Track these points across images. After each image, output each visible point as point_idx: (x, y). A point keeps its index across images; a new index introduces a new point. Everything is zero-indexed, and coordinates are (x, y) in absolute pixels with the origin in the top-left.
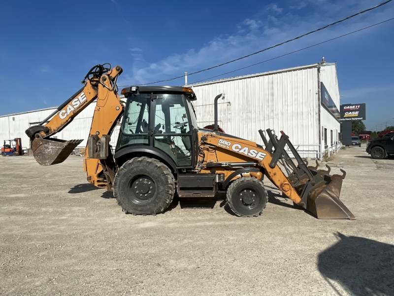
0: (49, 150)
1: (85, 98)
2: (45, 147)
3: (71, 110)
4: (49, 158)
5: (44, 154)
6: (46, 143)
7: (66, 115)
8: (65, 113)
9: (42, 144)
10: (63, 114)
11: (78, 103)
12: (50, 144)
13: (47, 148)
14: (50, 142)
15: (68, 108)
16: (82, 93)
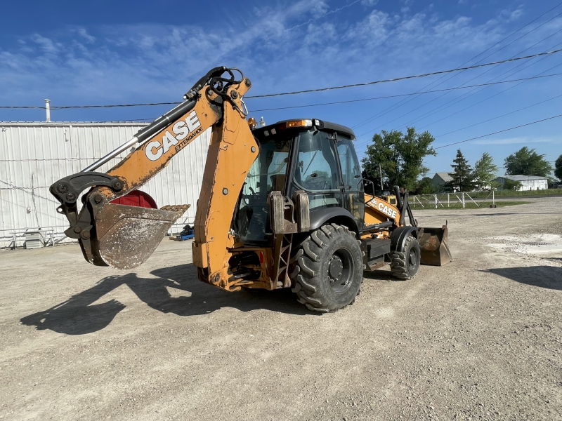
0: (141, 231)
1: (198, 124)
2: (130, 224)
3: (170, 144)
4: (139, 249)
5: (129, 241)
6: (135, 215)
7: (160, 152)
8: (158, 148)
9: (123, 218)
10: (154, 151)
11: (185, 130)
12: (146, 215)
13: (137, 225)
14: (146, 212)
15: (165, 139)
16: (193, 113)
